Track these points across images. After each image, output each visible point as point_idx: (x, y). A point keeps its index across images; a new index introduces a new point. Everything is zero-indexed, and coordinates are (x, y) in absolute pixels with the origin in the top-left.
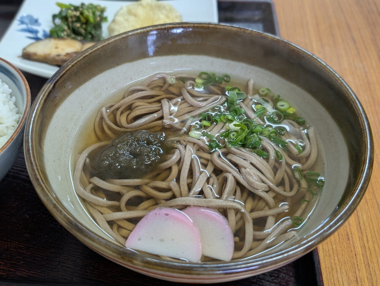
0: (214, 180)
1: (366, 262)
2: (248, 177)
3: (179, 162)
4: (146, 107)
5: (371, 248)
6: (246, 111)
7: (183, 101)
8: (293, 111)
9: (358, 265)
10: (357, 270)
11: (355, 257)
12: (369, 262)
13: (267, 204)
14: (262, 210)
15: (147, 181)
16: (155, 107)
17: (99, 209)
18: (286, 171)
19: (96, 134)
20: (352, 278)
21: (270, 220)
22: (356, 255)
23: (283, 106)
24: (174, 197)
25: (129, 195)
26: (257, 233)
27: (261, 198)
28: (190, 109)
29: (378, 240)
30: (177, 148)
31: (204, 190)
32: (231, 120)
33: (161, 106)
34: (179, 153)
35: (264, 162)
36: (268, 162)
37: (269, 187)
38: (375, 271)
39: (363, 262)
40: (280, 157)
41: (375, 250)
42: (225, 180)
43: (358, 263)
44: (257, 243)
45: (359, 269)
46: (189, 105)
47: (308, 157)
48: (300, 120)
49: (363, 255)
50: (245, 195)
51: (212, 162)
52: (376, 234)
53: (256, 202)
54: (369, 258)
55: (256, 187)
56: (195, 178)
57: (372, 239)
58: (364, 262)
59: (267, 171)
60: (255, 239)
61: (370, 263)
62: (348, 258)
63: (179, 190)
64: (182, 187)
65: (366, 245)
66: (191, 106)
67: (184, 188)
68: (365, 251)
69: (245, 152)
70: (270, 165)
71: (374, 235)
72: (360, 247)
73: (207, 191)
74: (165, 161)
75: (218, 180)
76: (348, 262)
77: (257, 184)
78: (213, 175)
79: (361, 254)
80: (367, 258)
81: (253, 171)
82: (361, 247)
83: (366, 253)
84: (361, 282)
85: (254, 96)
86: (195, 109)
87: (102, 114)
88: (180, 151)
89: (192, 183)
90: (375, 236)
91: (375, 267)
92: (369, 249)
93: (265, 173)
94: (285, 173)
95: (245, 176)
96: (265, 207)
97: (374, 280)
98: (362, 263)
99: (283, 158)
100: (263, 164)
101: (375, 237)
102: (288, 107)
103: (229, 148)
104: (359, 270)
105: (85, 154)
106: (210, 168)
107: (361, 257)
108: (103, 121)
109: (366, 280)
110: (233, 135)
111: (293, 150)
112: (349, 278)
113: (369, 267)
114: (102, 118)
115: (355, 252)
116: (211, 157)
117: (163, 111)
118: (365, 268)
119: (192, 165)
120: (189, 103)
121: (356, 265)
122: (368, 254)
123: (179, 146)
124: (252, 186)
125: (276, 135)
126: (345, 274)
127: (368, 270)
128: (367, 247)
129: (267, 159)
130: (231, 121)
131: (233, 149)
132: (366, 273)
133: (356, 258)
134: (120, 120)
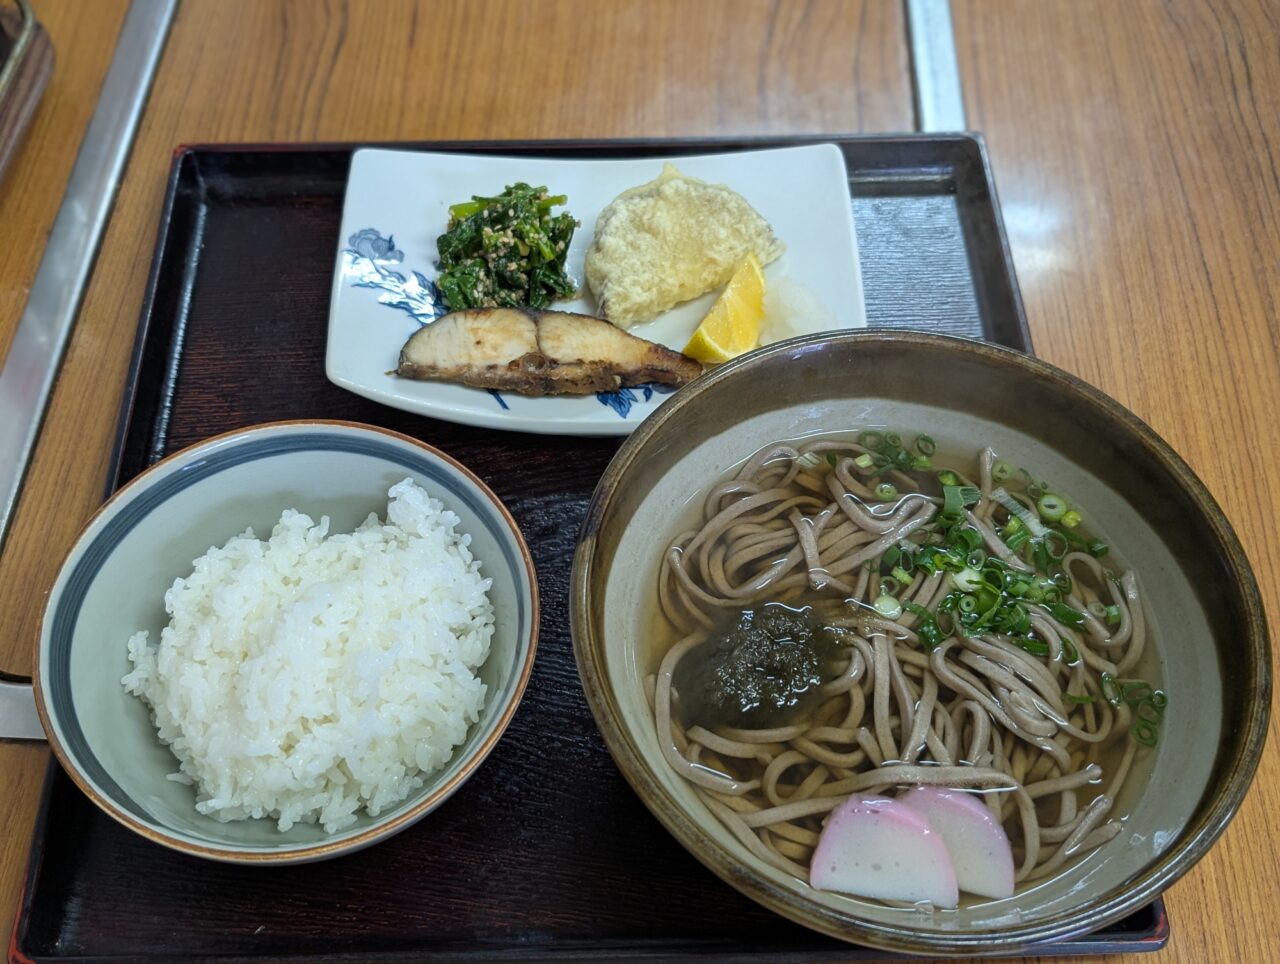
0: (944, 717)
1: (1224, 898)
2: (1016, 710)
3: (867, 679)
4: (760, 538)
5: (1235, 865)
6: (987, 538)
7: (839, 518)
8: (1077, 521)
9: (1206, 905)
10: (1205, 917)
11: (1200, 888)
12: (1231, 897)
13: (1056, 763)
14: (1045, 778)
15: (804, 727)
16: (782, 537)
17: (727, 800)
18: (1086, 685)
19: (666, 618)
20: (1193, 935)
21: (1069, 803)
22: (1203, 881)
23: (1052, 507)
24: (867, 765)
25: (778, 765)
26: (1047, 832)
27: (1041, 752)
28: (860, 537)
29: (1251, 844)
30: (852, 646)
31: (930, 745)
32: (957, 567)
33: (796, 534)
34: (862, 660)
35: (1040, 666)
36: (1047, 664)
37: (1057, 725)
38: (1242, 918)
39: (1217, 898)
40: (1073, 655)
41: (1244, 870)
42: (968, 718)
43: (1208, 900)
44: (1049, 850)
45: (1210, 913)
46: (855, 528)
47: (1126, 646)
48: (1099, 547)
49: (1217, 881)
50: (1010, 745)
51: (932, 673)
52: (1248, 829)
53: (1032, 758)
54: (1230, 888)
55: (1033, 731)
56: (907, 717)
57: (1239, 843)
58: (1220, 898)
59: (1048, 688)
60: (1044, 844)
61: (1233, 901)
62: (1186, 890)
63: (877, 747)
64: (881, 739)
65: (1226, 858)
66: (860, 529)
67: (888, 743)
68: (1223, 872)
69: (1000, 646)
70: (1053, 674)
71: (1243, 833)
72: (1212, 864)
73: (937, 746)
74: (836, 678)
75: (951, 713)
76: (1185, 899)
77: (1036, 724)
78: (940, 707)
79: (1214, 880)
80: (1227, 888)
81: (1021, 694)
82: (1214, 864)
83: (1225, 876)
84: (1213, 942)
85: (996, 492)
86: (871, 538)
87: (671, 563)
88: (860, 651)
89: (899, 727)
90: (1244, 837)
91: (1242, 909)
92: (1232, 867)
93: (1045, 694)
94: (1084, 689)
95: (1009, 707)
96: (1052, 769)
97: (1240, 938)
98: (1215, 901)
99: (1080, 656)
100: (1038, 673)
101: (1245, 839)
102: (1065, 510)
103: (966, 640)
104: (1209, 917)
105: (666, 674)
106: (931, 691)
107: (1215, 885)
108: (677, 583)
109: (1223, 937)
110: (968, 604)
111: (1098, 632)
112: (1188, 935)
113: (1231, 910)
114: (673, 575)
115: (1201, 875)
116: (929, 661)
117: (802, 550)
118: (1222, 911)
119: (894, 684)
120: (854, 524)
121: (1203, 906)
122: (1230, 881)
123: (860, 642)
124: (1026, 728)
125: (1058, 597)
126: (1181, 925)
127: (1229, 916)
128: (1227, 864)
129: (1046, 659)
130: (958, 569)
131: (974, 639)
132: (1224, 922)
133: (1204, 889)
134: (710, 575)
